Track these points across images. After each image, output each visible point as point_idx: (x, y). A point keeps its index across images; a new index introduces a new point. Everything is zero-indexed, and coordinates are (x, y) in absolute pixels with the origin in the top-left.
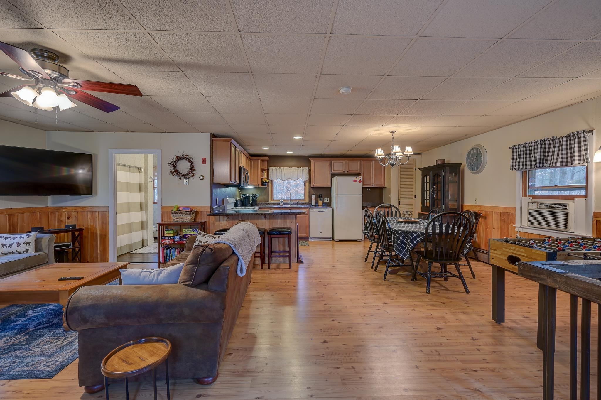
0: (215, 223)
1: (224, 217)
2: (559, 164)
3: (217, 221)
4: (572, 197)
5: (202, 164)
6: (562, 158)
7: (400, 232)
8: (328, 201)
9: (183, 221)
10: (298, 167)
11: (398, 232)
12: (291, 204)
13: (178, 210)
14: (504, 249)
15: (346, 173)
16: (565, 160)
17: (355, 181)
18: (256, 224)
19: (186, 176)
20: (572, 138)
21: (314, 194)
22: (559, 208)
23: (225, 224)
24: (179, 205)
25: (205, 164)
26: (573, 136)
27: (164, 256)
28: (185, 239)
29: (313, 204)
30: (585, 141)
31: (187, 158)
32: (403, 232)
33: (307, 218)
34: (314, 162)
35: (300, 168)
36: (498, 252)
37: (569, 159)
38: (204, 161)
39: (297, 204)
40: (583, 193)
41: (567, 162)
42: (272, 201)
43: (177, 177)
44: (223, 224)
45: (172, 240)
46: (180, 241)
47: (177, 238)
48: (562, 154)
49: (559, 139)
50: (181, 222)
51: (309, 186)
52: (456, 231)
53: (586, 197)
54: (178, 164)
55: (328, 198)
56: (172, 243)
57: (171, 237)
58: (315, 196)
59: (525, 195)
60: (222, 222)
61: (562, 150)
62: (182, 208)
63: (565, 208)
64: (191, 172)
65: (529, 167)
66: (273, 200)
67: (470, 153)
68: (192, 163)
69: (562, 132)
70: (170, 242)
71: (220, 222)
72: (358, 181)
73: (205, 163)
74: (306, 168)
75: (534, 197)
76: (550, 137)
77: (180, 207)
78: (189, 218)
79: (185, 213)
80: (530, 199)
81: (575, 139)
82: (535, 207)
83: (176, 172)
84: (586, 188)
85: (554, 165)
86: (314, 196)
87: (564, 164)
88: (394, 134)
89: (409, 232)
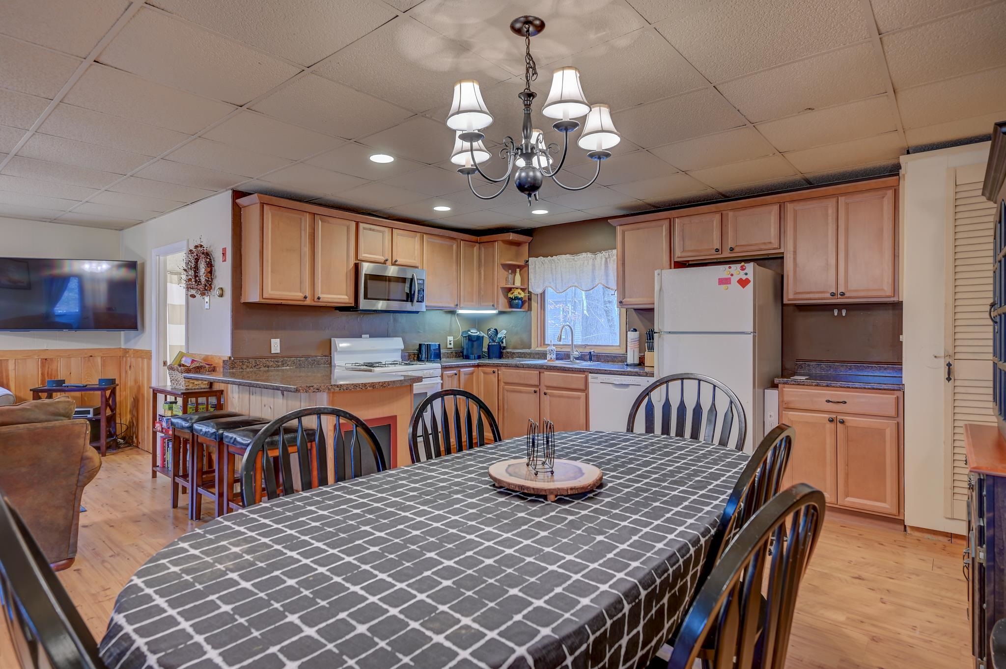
5: (223, 261)
17: (725, 282)
21: (634, 330)
25: (226, 261)
33: (583, 400)
38: (224, 254)
42: (537, 349)
58: (635, 335)
66: (544, 344)
72: (734, 280)
73: (226, 258)
83: (197, 283)
86: (631, 337)
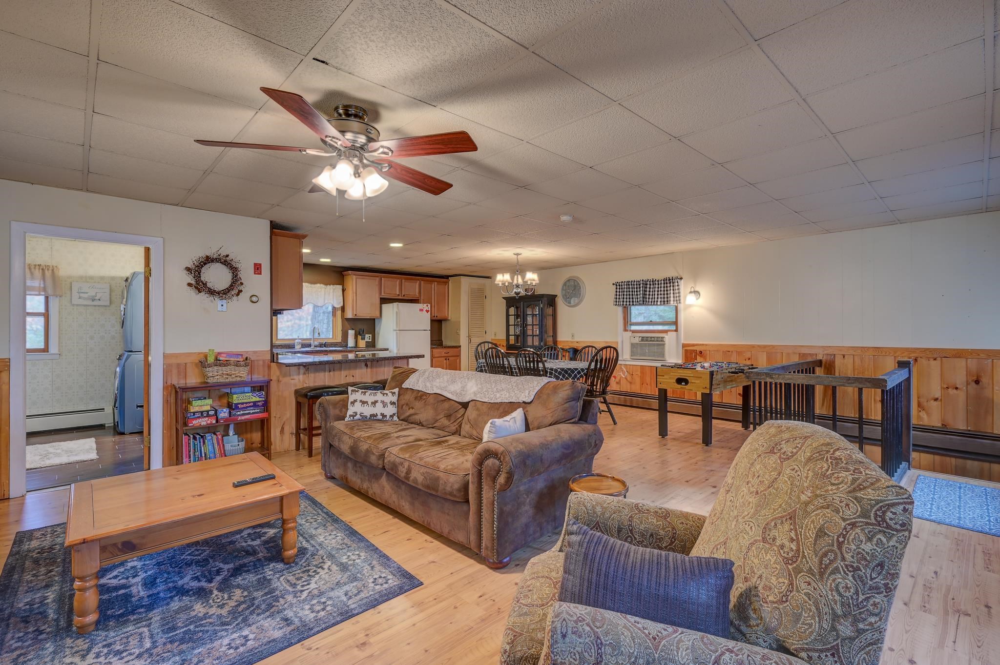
0: (281, 379)
1: (299, 369)
2: (659, 303)
3: (285, 376)
4: (666, 332)
5: (255, 274)
6: (661, 298)
7: (559, 370)
8: (371, 340)
9: (230, 380)
10: (326, 284)
11: (556, 371)
12: (315, 346)
13: (216, 359)
14: (672, 374)
15: (400, 297)
16: (662, 300)
17: (421, 310)
18: (353, 376)
19: (224, 294)
20: (668, 282)
21: (353, 329)
22: (657, 341)
23: (301, 380)
24: (217, 350)
25: (260, 274)
26: (669, 280)
27: (189, 452)
28: (239, 413)
29: (350, 345)
30: (678, 286)
31: (225, 261)
32: (562, 369)
34: (356, 278)
35: (328, 286)
36: (665, 377)
37: (666, 300)
38: (258, 268)
39: (325, 345)
40: (674, 328)
41: (664, 301)
43: (203, 296)
44: (296, 381)
45: (212, 417)
46: (230, 416)
47: (224, 412)
48: (661, 294)
49: (658, 281)
50: (227, 380)
51: (343, 316)
52: (598, 366)
53: (676, 330)
54: (203, 270)
55: (371, 335)
56: (214, 422)
57: (208, 412)
58: (353, 332)
59: (625, 330)
60: (296, 377)
61: (661, 291)
62: (225, 355)
63: (662, 341)
64: (234, 288)
65: (631, 303)
66: (278, 339)
67: (565, 284)
68: (234, 270)
69: (660, 275)
70: (209, 422)
71: (292, 377)
72: (425, 310)
73: (261, 272)
74: (338, 286)
75: (634, 332)
76: (650, 278)
77: (219, 353)
78: (243, 374)
79: (237, 364)
80: (630, 334)
81: (670, 283)
82: (637, 340)
83: (200, 286)
84: (676, 323)
85: (655, 303)
86: (351, 333)
87: (662, 303)
88: (519, 256)
89: (569, 369)
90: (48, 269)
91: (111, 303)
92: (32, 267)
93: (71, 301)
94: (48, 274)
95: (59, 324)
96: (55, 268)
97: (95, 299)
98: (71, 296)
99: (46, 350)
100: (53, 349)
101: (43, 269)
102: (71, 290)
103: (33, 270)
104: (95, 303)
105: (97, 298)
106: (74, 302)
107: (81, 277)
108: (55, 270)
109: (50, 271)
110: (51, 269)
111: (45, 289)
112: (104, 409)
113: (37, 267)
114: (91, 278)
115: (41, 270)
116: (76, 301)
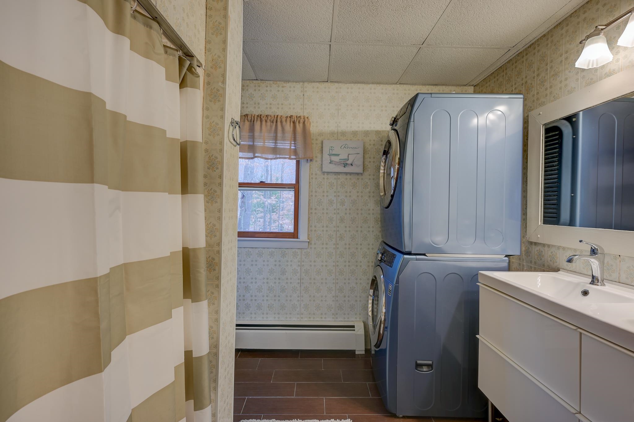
90: (299, 122)
91: (364, 169)
92: (284, 120)
93: (322, 168)
94: (299, 128)
95: (309, 200)
96: (306, 119)
97: (347, 164)
98: (322, 161)
99: (294, 235)
100: (303, 235)
101: (294, 122)
102: (322, 153)
103: (284, 123)
104: (348, 169)
105: (349, 162)
106: (324, 170)
107: (332, 134)
108: (306, 123)
109: (301, 125)
110: (302, 121)
111: (295, 152)
112: (353, 327)
113: (288, 119)
114: (343, 134)
115: (292, 123)
116: (328, 167)
